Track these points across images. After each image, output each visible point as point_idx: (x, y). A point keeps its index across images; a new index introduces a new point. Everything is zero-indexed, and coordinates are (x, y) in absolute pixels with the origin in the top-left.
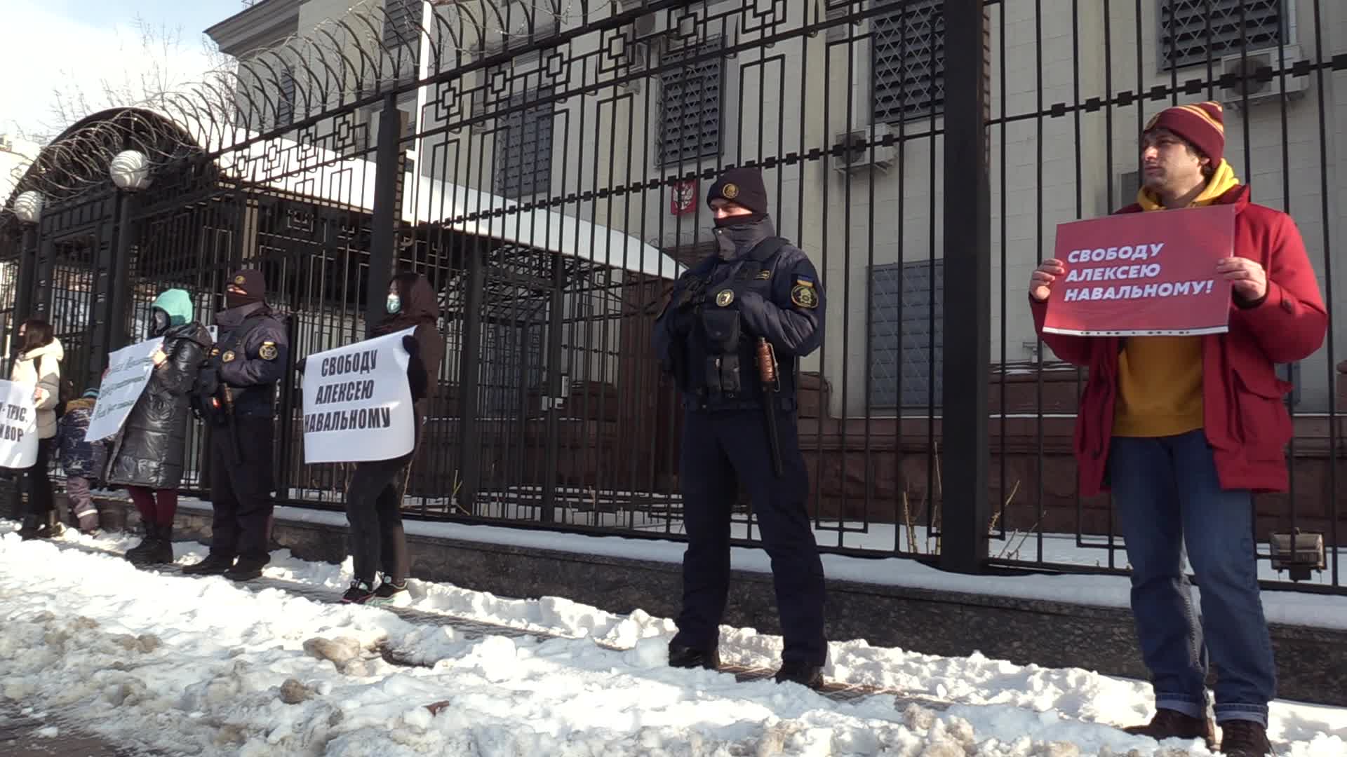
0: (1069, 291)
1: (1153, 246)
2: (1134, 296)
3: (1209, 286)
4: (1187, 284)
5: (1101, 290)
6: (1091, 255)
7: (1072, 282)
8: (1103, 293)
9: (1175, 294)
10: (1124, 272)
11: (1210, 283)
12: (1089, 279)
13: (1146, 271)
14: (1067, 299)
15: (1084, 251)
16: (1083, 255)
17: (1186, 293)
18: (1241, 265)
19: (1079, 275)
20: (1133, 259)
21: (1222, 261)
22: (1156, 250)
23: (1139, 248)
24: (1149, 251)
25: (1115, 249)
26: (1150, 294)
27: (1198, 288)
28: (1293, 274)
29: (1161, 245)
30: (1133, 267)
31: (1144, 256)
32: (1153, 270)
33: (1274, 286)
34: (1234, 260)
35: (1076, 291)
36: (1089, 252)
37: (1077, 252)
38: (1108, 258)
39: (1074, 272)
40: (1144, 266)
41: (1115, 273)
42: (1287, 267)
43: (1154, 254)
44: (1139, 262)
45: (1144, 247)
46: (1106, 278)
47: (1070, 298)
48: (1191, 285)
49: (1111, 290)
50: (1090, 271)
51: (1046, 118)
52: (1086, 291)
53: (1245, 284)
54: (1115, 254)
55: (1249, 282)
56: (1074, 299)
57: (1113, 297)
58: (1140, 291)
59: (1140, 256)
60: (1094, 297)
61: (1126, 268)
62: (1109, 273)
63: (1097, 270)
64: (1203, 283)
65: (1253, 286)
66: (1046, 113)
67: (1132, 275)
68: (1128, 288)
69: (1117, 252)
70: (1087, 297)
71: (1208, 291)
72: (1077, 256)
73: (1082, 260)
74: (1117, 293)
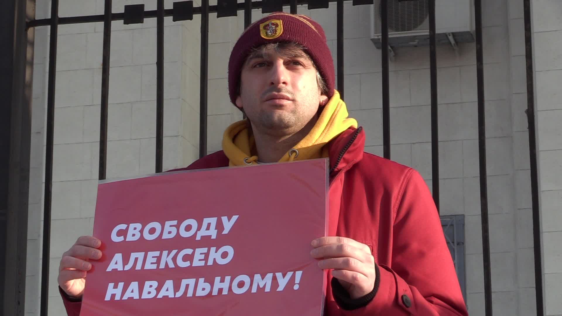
0: (111, 285)
1: (224, 219)
2: (200, 293)
3: (298, 280)
4: (270, 276)
5: (155, 284)
6: (141, 231)
7: (115, 270)
8: (158, 290)
9: (254, 290)
10: (186, 258)
11: (299, 274)
12: (139, 267)
13: (215, 255)
14: (108, 298)
15: (132, 226)
16: (131, 231)
17: (268, 289)
18: (341, 248)
19: (126, 261)
20: (198, 238)
21: (315, 242)
22: (228, 224)
23: (206, 221)
24: (220, 226)
25: (175, 222)
26: (220, 290)
27: (283, 282)
28: (422, 254)
29: (235, 218)
30: (198, 251)
31: (213, 233)
32: (225, 255)
33: (387, 276)
34: (332, 240)
35: (121, 285)
36: (139, 226)
37: (123, 226)
38: (165, 236)
39: (118, 257)
40: (213, 249)
41: (174, 259)
42: (415, 246)
43: (226, 232)
44: (206, 242)
45: (213, 221)
46: (162, 266)
47: (113, 296)
48: (274, 278)
49: (169, 284)
50: (140, 255)
51: (117, 25)
52: (134, 285)
53: (345, 276)
54: (174, 230)
55: (350, 273)
56: (117, 298)
57: (171, 295)
58: (208, 286)
59: (207, 233)
60: (145, 296)
61: (189, 251)
62: (167, 259)
63: (151, 254)
64: (289, 274)
65: (355, 278)
66: (118, 17)
67: (197, 262)
68: (191, 282)
69: (178, 227)
70: (136, 296)
71: (296, 287)
72: (123, 233)
73: (129, 238)
74: (177, 288)
